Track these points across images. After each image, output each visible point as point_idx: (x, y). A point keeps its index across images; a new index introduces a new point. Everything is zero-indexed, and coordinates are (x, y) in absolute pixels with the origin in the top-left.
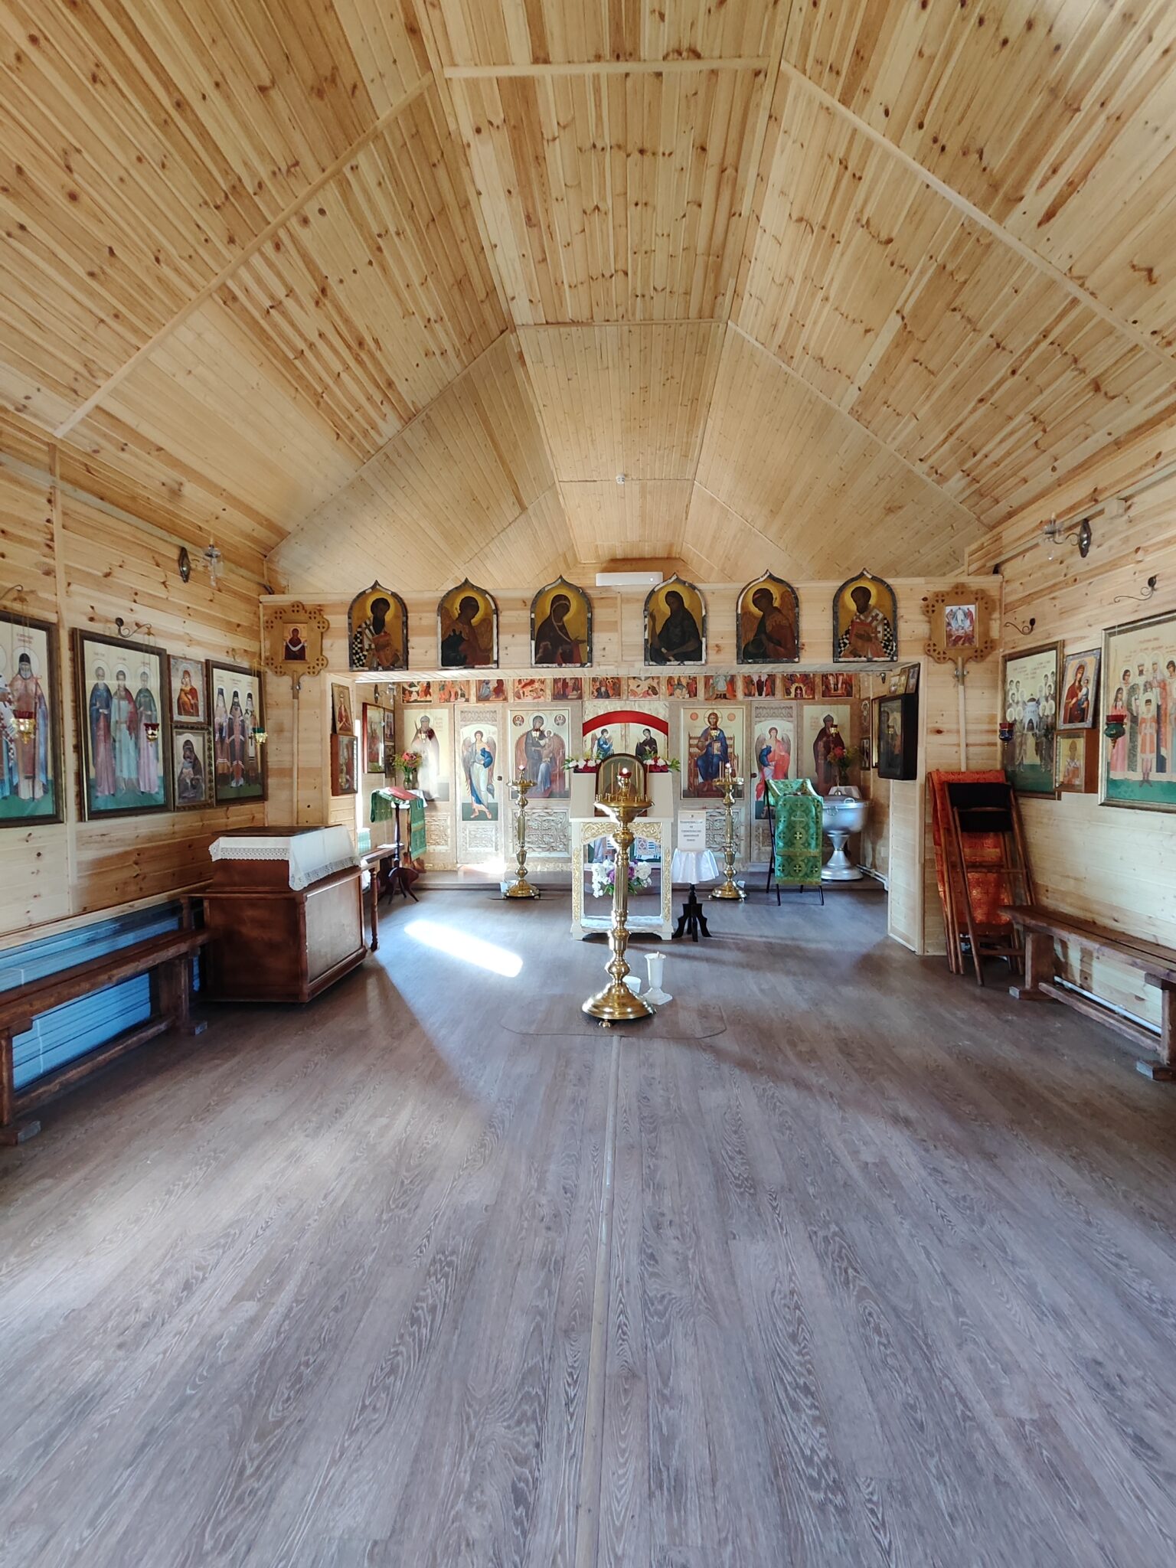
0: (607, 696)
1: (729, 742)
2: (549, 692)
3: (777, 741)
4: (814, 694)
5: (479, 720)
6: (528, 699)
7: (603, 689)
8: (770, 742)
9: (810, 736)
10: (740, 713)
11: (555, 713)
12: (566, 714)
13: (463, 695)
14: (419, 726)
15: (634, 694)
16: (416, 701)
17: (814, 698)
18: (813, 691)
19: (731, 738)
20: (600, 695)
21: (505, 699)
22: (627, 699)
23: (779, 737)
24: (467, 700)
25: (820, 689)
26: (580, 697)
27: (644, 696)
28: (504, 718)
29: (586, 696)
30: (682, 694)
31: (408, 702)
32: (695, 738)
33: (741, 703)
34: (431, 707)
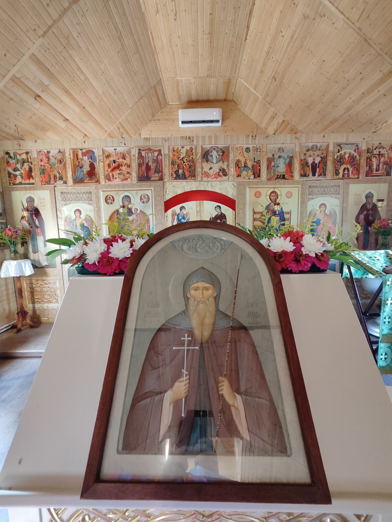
0: (184, 177)
1: (286, 216)
2: (134, 175)
3: (326, 215)
4: (359, 174)
5: (77, 200)
6: (117, 181)
7: (181, 171)
8: (320, 216)
9: (353, 210)
10: (296, 191)
11: (141, 193)
12: (149, 193)
13: (61, 178)
14: (26, 205)
15: (207, 175)
16: (20, 183)
17: (358, 178)
18: (357, 171)
19: (288, 213)
20: (178, 176)
21: (98, 181)
22: (202, 180)
23: (327, 212)
24: (65, 183)
25: (364, 169)
26: (161, 179)
27: (215, 177)
28: (98, 198)
29: (166, 178)
30: (247, 174)
31: (14, 184)
32: (258, 213)
33: (297, 183)
34: (34, 189)
